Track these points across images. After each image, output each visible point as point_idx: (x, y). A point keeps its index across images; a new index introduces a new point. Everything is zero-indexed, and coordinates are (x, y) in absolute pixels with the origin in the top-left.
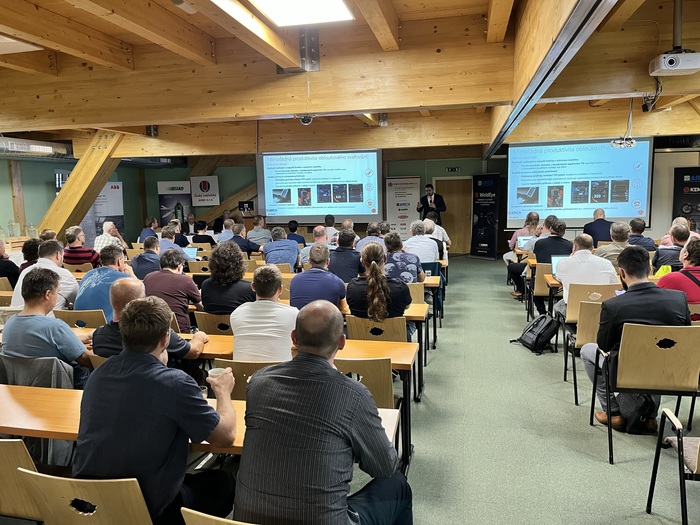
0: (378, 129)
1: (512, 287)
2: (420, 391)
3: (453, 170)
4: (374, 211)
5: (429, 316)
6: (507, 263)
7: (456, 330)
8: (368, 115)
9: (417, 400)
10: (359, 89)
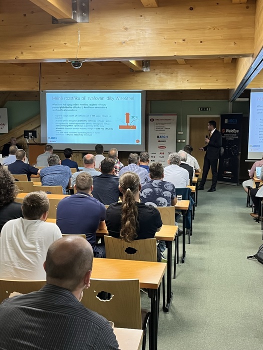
0: (142, 74)
1: (251, 209)
2: (169, 301)
3: (205, 109)
4: (138, 141)
5: (179, 233)
6: (247, 190)
7: (202, 246)
8: (133, 62)
9: (166, 310)
10: (123, 39)
